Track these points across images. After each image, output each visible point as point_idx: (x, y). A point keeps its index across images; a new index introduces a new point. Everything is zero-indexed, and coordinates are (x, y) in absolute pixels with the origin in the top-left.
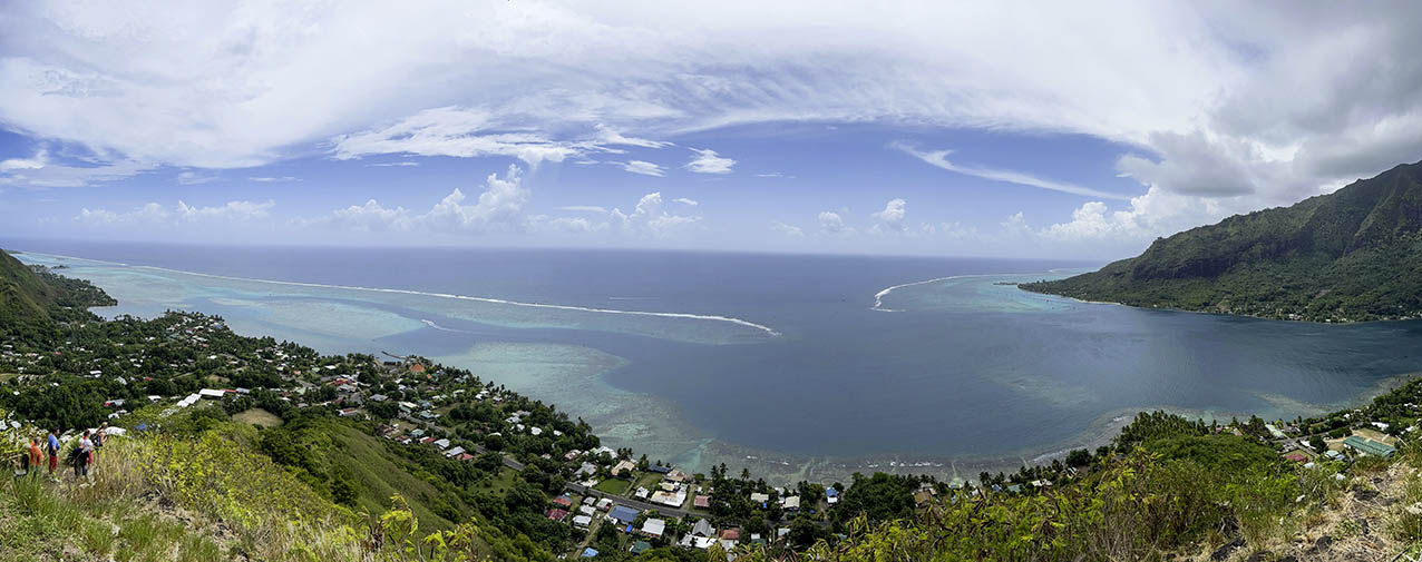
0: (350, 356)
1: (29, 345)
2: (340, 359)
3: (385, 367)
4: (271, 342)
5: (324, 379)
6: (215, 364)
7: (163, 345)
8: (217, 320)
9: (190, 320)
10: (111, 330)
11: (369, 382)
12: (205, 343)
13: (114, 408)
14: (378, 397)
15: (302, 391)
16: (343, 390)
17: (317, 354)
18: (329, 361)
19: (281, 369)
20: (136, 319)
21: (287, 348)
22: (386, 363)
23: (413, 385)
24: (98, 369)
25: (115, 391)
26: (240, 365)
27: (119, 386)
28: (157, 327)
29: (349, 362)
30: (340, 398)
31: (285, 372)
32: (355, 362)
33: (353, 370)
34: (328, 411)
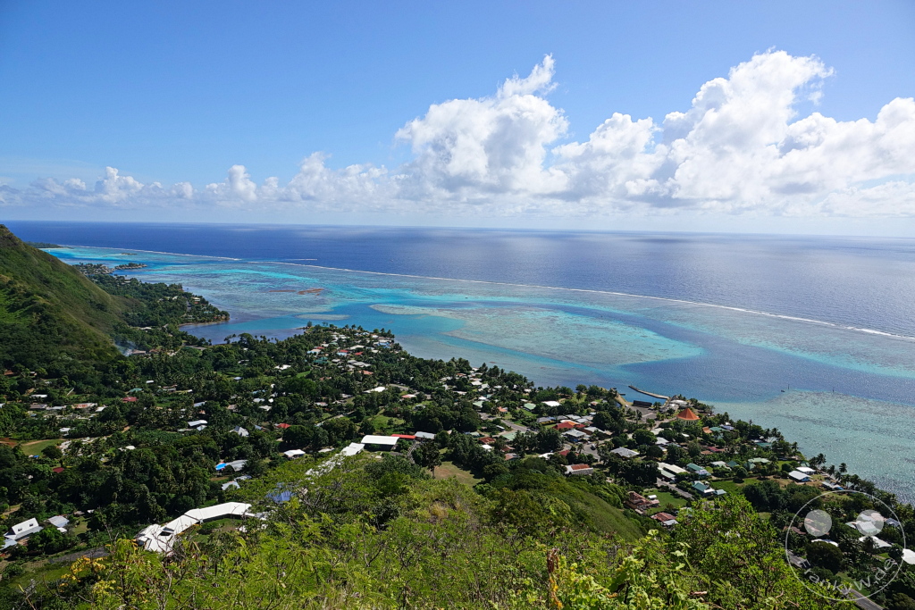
0: (580, 389)
1: (78, 391)
2: (565, 392)
3: (634, 409)
4: (464, 366)
5: (542, 420)
6: (383, 398)
7: (304, 374)
8: (384, 335)
9: (343, 337)
10: (220, 359)
11: (610, 430)
12: (366, 369)
13: (229, 473)
14: (624, 452)
15: (510, 436)
16: (571, 439)
17: (532, 384)
18: (548, 394)
19: (479, 404)
20: (260, 339)
21: (489, 374)
22: (636, 403)
23: (680, 439)
24: (202, 417)
25: (229, 448)
26: (419, 399)
27: (236, 440)
28: (292, 350)
29: (579, 397)
30: (567, 447)
31: (485, 409)
32: (589, 400)
33: (586, 410)
34: (550, 467)
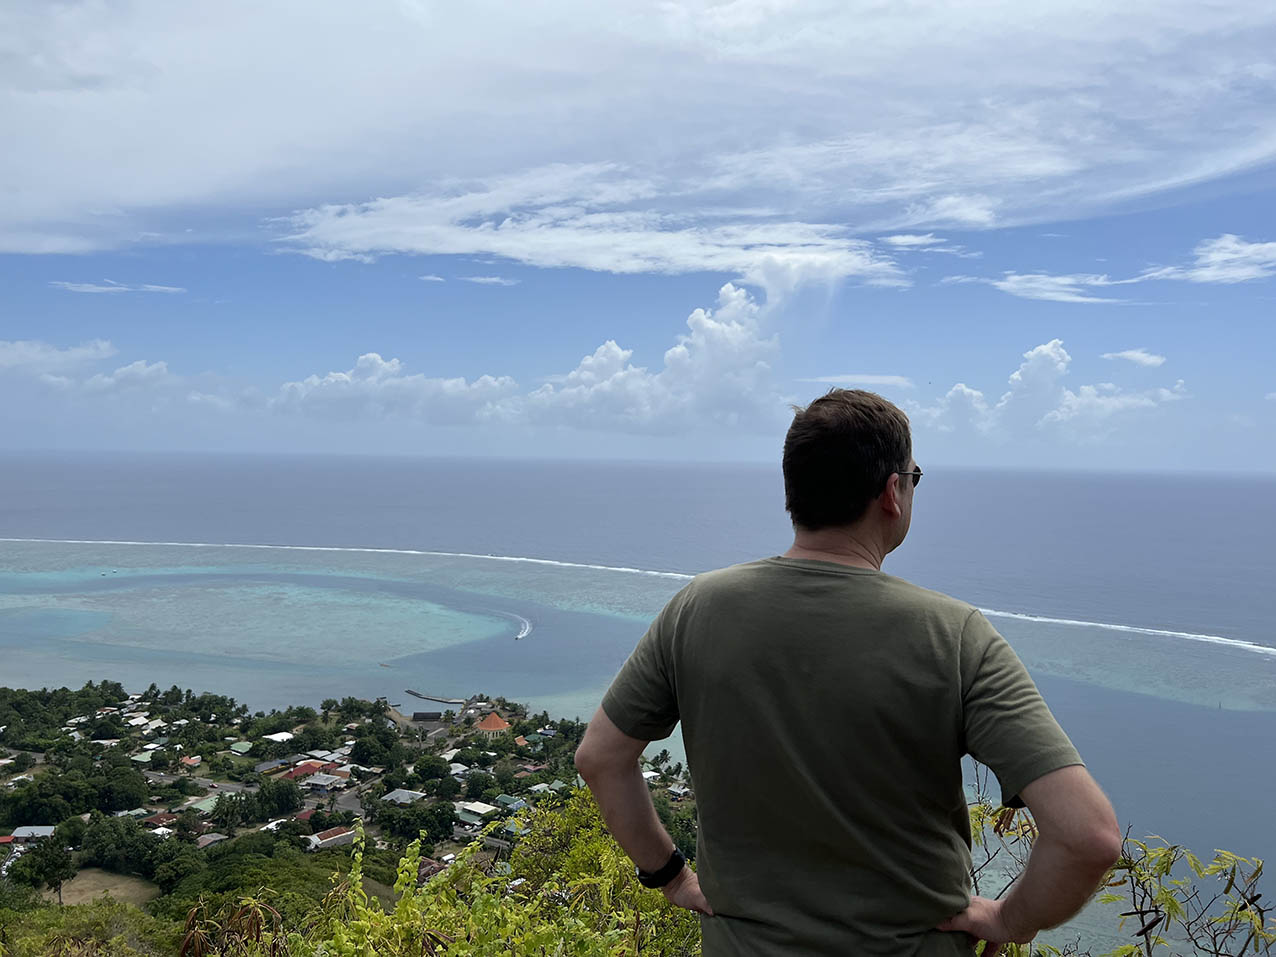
0: (328, 705)
2: (304, 715)
3: (414, 726)
4: (113, 693)
5: (264, 768)
11: (378, 764)
14: (403, 795)
15: (207, 805)
16: (315, 789)
17: (244, 709)
18: (274, 723)
19: (145, 757)
21: (160, 703)
22: (417, 717)
23: (485, 762)
26: (21, 765)
29: (325, 719)
30: (309, 807)
31: (157, 763)
32: (343, 721)
33: (338, 739)
34: (281, 843)
